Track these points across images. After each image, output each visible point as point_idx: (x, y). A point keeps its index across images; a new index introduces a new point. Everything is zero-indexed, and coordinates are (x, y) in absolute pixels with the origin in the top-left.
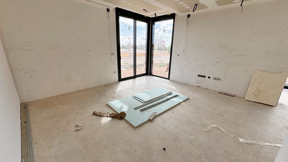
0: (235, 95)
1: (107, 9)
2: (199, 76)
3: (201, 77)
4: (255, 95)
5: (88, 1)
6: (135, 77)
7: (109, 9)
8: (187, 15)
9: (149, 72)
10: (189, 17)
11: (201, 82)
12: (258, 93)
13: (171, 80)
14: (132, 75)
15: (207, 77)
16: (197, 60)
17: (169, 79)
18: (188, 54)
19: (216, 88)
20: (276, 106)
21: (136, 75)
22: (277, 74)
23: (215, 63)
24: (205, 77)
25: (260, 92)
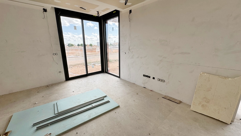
0: (181, 102)
1: (44, 9)
2: (144, 76)
3: (146, 77)
4: (203, 106)
5: (12, 1)
6: (87, 75)
7: (46, 9)
8: (129, 11)
9: (104, 70)
10: (131, 12)
11: (147, 83)
12: (206, 103)
13: (121, 79)
14: (85, 73)
15: (151, 78)
16: (141, 58)
17: (119, 77)
18: (133, 52)
19: (161, 91)
20: (233, 123)
21: (88, 73)
22: (230, 79)
23: (158, 62)
24: (150, 77)
25: (208, 102)
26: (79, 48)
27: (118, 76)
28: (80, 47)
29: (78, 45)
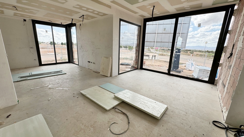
7: (26, 20)
9: (71, 61)
11: (89, 66)
13: (79, 66)
16: (86, 52)
18: (83, 48)
21: (57, 62)
22: (108, 58)
23: (92, 53)
24: (90, 62)
26: (62, 46)
27: (78, 64)
28: (64, 45)
29: (62, 44)
